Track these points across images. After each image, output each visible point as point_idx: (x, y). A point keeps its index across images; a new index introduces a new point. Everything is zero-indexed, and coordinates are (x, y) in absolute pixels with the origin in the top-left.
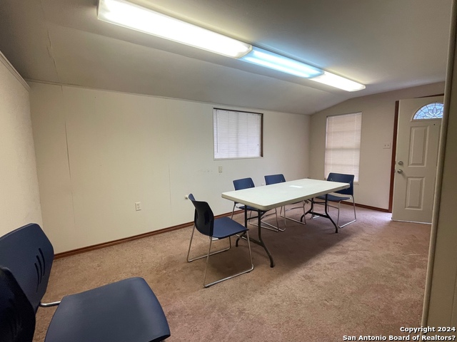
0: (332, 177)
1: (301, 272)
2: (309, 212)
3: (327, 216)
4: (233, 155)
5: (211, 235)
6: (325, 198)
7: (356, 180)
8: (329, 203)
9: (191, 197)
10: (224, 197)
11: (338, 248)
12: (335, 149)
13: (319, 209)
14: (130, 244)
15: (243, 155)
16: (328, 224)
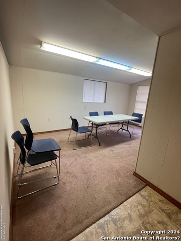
0: (134, 115)
1: (110, 149)
2: (121, 128)
3: (128, 131)
4: (91, 101)
5: (77, 131)
6: (128, 123)
7: (143, 116)
8: (129, 125)
9: (71, 117)
10: (84, 118)
11: (128, 143)
12: (140, 102)
13: (125, 127)
14: (46, 134)
15: (96, 101)
16: (127, 134)
